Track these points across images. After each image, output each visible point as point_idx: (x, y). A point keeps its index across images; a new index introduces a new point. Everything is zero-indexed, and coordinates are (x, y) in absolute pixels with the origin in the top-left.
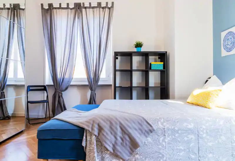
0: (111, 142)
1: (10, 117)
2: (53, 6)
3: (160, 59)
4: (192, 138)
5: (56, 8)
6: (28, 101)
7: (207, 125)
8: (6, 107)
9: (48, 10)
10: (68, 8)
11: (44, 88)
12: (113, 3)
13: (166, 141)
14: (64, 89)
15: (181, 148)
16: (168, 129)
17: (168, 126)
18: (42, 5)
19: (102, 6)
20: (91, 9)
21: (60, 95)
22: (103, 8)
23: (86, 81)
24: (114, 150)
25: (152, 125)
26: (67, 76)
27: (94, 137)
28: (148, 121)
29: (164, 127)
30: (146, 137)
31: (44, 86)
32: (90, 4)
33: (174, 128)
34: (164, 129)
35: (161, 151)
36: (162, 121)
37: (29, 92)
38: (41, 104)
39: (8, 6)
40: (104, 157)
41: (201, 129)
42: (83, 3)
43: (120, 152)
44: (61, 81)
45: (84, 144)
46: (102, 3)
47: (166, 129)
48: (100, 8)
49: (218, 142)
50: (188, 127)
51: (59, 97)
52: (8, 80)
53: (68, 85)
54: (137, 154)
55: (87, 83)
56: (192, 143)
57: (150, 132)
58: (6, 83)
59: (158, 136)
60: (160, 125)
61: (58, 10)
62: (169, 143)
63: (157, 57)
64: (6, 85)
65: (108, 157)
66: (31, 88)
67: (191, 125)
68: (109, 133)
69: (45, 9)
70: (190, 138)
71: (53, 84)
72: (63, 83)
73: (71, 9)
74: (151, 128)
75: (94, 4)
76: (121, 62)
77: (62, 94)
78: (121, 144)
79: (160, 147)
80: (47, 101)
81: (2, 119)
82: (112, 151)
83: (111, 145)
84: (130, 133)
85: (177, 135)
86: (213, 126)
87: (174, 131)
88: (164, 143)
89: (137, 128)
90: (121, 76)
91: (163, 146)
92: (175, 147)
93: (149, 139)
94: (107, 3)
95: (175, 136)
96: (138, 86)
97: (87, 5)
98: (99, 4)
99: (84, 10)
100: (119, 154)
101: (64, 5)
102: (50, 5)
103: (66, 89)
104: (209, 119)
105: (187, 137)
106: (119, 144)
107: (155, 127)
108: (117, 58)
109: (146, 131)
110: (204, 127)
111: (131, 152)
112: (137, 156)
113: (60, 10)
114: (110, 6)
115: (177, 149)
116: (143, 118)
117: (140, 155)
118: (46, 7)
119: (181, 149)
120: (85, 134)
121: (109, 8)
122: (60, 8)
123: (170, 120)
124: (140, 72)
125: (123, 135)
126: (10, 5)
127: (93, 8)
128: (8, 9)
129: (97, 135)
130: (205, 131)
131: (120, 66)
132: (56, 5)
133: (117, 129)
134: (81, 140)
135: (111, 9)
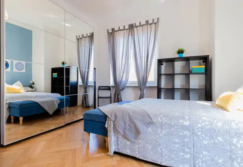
0: (122, 128)
1: (90, 106)
2: (114, 30)
3: (205, 63)
4: (187, 134)
5: (116, 31)
6: (99, 96)
7: (203, 124)
8: (88, 100)
9: (111, 33)
10: (124, 29)
11: (109, 88)
12: (158, 19)
13: (163, 132)
14: (121, 89)
15: (176, 140)
16: (166, 123)
17: (166, 120)
18: (108, 30)
19: (150, 23)
20: (141, 27)
21: (119, 93)
22: (150, 24)
23: (136, 83)
24: (124, 133)
25: (153, 118)
26: (124, 79)
27: (112, 122)
28: (150, 115)
29: (162, 122)
30: (147, 127)
31: (109, 87)
32: (140, 23)
33: (171, 123)
34: (162, 123)
35: (159, 140)
36: (162, 116)
37: (99, 91)
38: (108, 99)
39: (89, 35)
40: (118, 137)
41: (197, 127)
42: (135, 24)
43: (128, 136)
44: (120, 82)
45: (106, 126)
46: (149, 21)
47: (163, 123)
48: (148, 24)
49: (214, 142)
50: (183, 124)
51: (118, 95)
52: (89, 82)
53: (124, 86)
54: (140, 139)
55: (137, 85)
56: (186, 139)
57: (150, 124)
58: (88, 84)
59: (157, 127)
60: (159, 119)
61: (118, 32)
62: (165, 135)
63: (202, 61)
64: (87, 86)
65: (121, 137)
66: (101, 88)
67: (186, 122)
68: (121, 121)
69: (110, 33)
70: (185, 134)
71: (114, 85)
72: (121, 85)
73: (127, 29)
74: (151, 120)
75: (143, 23)
76: (166, 68)
77: (120, 92)
78: (129, 129)
79: (158, 136)
80: (111, 98)
81: (85, 108)
82: (123, 133)
83: (122, 129)
84: (135, 122)
85: (172, 129)
86: (209, 126)
87: (170, 126)
88: (161, 135)
89: (140, 119)
90: (166, 79)
91: (160, 136)
92: (171, 139)
93: (150, 129)
94: (153, 20)
95: (171, 130)
96: (182, 88)
97: (138, 24)
98: (147, 22)
99: (135, 29)
100: (127, 137)
101: (122, 28)
102: (113, 29)
103: (123, 89)
104: (206, 119)
105: (183, 133)
106: (128, 129)
107: (154, 121)
108: (162, 64)
109: (147, 122)
110: (199, 126)
111: (136, 137)
112: (140, 141)
113: (119, 31)
114: (155, 21)
115: (173, 141)
116: (146, 112)
117: (142, 140)
118: (110, 31)
119: (176, 142)
120: (107, 119)
121: (155, 24)
122: (119, 30)
123: (169, 116)
124: (184, 76)
125: (130, 124)
126: (90, 33)
127: (142, 25)
128: (89, 36)
129: (114, 121)
130: (200, 130)
131: (165, 71)
132: (116, 29)
133: (126, 118)
134: (105, 123)
135: (157, 24)
